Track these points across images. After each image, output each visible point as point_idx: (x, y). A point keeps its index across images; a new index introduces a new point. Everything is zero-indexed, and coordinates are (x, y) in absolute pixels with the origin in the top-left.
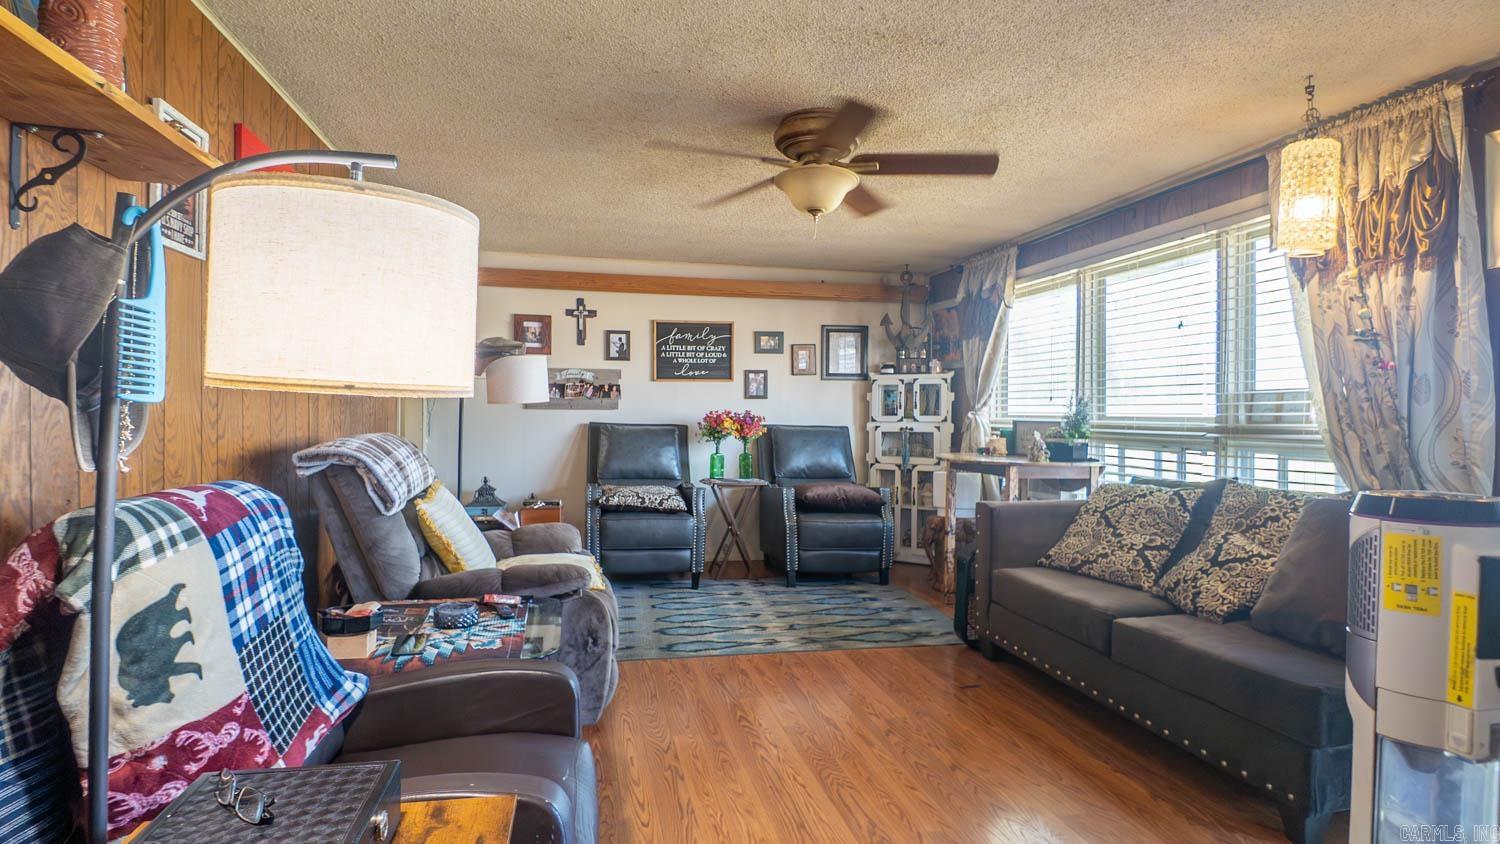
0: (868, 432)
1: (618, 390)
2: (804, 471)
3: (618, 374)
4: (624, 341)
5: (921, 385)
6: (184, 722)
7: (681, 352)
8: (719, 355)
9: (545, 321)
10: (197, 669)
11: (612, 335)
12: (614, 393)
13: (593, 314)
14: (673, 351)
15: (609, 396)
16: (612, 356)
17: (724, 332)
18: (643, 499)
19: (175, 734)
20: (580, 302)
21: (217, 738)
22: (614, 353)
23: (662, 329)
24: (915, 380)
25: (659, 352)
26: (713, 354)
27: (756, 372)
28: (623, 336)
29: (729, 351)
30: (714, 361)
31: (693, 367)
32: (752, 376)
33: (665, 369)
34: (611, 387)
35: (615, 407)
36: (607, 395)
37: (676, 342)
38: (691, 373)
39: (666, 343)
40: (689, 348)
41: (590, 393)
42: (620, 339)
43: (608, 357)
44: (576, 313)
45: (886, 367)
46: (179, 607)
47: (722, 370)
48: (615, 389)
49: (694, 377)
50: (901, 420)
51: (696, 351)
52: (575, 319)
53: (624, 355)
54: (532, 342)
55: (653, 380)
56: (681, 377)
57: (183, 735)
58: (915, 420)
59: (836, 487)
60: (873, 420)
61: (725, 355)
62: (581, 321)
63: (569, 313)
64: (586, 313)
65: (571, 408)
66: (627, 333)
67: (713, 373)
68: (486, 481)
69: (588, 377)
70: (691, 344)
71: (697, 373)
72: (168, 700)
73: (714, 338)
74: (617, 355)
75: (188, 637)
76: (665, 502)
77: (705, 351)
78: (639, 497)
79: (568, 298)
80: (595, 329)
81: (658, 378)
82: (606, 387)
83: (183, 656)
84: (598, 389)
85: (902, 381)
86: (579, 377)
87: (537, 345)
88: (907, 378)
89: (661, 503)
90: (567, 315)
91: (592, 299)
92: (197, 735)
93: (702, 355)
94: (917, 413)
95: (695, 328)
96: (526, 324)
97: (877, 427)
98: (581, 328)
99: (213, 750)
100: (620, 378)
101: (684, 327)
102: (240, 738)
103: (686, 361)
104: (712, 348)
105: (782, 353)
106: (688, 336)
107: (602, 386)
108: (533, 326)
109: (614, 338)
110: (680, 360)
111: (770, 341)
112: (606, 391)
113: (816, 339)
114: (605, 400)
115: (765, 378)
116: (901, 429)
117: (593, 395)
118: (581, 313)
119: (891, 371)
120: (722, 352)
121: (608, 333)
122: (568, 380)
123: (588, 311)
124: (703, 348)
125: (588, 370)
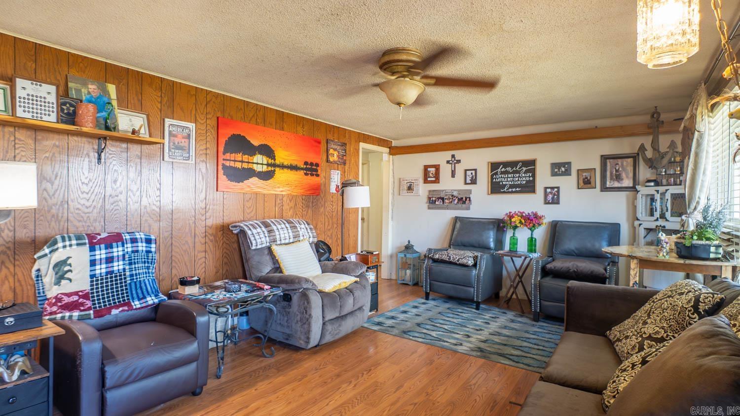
0: (635, 228)
1: (470, 200)
2: (573, 251)
3: (470, 191)
4: (474, 174)
5: (672, 194)
6: (61, 292)
7: (505, 178)
8: (528, 179)
9: (437, 167)
10: (70, 280)
11: (467, 172)
12: (467, 202)
13: (459, 161)
14: (499, 178)
15: (465, 203)
16: (467, 182)
17: (530, 165)
18: (450, 257)
19: (58, 295)
20: (453, 156)
21: (68, 299)
22: (468, 181)
23: (494, 166)
24: (667, 190)
25: (492, 178)
26: (524, 179)
27: (552, 188)
28: (473, 172)
29: (534, 176)
30: (524, 182)
31: (511, 186)
32: (549, 190)
33: (496, 188)
34: (466, 199)
35: (468, 209)
36: (464, 203)
37: (502, 173)
38: (510, 190)
39: (496, 174)
40: (509, 176)
41: (456, 201)
42: (472, 174)
43: (466, 183)
44: (451, 162)
45: (649, 181)
46: (68, 262)
47: (529, 188)
48: (468, 199)
49: (512, 192)
50: (657, 220)
51: (514, 177)
52: (451, 165)
53: (474, 181)
54: (432, 177)
55: (488, 194)
56: (504, 192)
57: (60, 295)
58: (667, 220)
59: (572, 263)
60: (638, 219)
61: (531, 179)
62: (453, 165)
63: (448, 162)
64: (455, 161)
65: (448, 209)
66: (475, 170)
67: (524, 189)
68: (409, 242)
69: (455, 194)
70: (511, 173)
71: (514, 190)
72: (59, 286)
73: (524, 169)
74: (470, 182)
75: (70, 271)
76: (460, 260)
77: (519, 177)
78: (448, 256)
79: (447, 155)
80: (460, 169)
81: (491, 193)
82: (464, 198)
83: (67, 275)
84: (460, 199)
85: (658, 191)
86: (451, 193)
87: (434, 179)
88: (661, 189)
89: (458, 260)
90: (447, 163)
91: (459, 154)
92: (63, 296)
93: (517, 179)
94: (668, 215)
95: (513, 164)
96: (429, 169)
97: (640, 225)
98: (453, 169)
99: (66, 301)
100: (471, 193)
101: (506, 164)
102: (77, 301)
103: (508, 183)
104: (523, 175)
105: (570, 175)
106: (509, 169)
107: (462, 198)
108: (432, 170)
109: (469, 173)
110: (504, 183)
111: (561, 169)
112: (464, 200)
113: (597, 165)
114: (464, 205)
115: (558, 192)
116: (657, 226)
117: (458, 203)
118: (454, 162)
119: (652, 184)
120: (530, 177)
121: (466, 170)
122: (446, 195)
123: (457, 160)
124: (518, 175)
125: (455, 190)
